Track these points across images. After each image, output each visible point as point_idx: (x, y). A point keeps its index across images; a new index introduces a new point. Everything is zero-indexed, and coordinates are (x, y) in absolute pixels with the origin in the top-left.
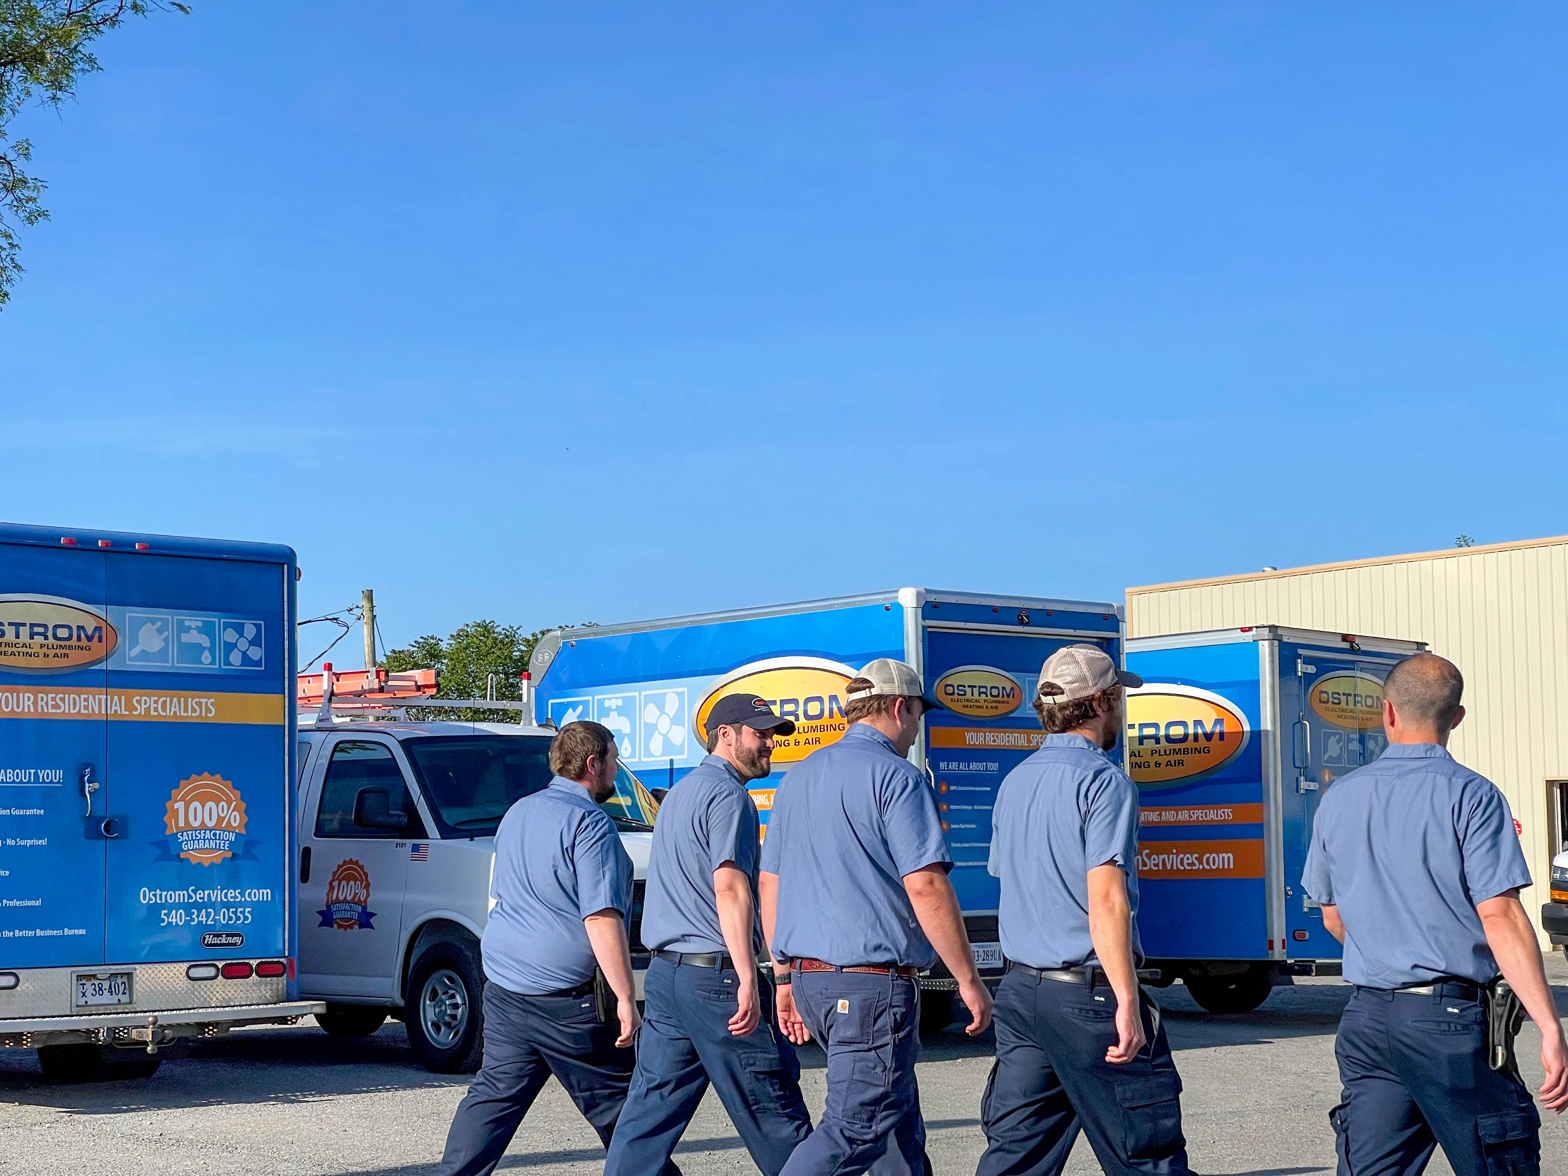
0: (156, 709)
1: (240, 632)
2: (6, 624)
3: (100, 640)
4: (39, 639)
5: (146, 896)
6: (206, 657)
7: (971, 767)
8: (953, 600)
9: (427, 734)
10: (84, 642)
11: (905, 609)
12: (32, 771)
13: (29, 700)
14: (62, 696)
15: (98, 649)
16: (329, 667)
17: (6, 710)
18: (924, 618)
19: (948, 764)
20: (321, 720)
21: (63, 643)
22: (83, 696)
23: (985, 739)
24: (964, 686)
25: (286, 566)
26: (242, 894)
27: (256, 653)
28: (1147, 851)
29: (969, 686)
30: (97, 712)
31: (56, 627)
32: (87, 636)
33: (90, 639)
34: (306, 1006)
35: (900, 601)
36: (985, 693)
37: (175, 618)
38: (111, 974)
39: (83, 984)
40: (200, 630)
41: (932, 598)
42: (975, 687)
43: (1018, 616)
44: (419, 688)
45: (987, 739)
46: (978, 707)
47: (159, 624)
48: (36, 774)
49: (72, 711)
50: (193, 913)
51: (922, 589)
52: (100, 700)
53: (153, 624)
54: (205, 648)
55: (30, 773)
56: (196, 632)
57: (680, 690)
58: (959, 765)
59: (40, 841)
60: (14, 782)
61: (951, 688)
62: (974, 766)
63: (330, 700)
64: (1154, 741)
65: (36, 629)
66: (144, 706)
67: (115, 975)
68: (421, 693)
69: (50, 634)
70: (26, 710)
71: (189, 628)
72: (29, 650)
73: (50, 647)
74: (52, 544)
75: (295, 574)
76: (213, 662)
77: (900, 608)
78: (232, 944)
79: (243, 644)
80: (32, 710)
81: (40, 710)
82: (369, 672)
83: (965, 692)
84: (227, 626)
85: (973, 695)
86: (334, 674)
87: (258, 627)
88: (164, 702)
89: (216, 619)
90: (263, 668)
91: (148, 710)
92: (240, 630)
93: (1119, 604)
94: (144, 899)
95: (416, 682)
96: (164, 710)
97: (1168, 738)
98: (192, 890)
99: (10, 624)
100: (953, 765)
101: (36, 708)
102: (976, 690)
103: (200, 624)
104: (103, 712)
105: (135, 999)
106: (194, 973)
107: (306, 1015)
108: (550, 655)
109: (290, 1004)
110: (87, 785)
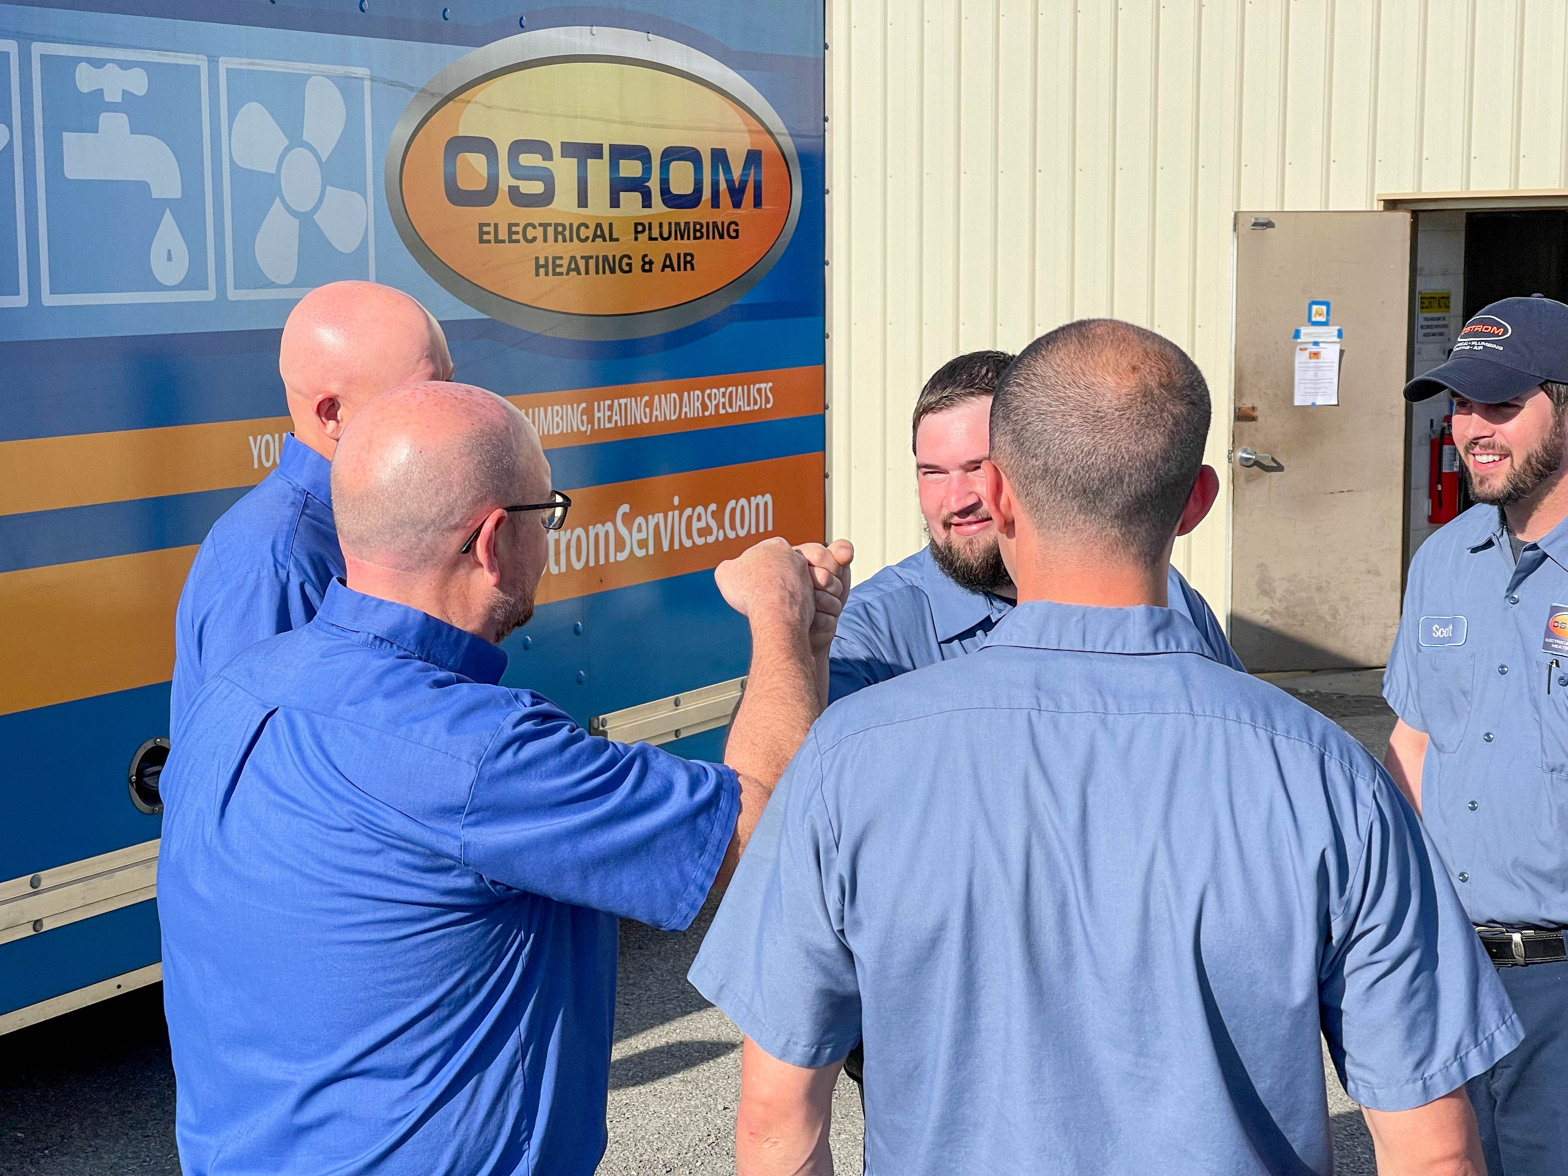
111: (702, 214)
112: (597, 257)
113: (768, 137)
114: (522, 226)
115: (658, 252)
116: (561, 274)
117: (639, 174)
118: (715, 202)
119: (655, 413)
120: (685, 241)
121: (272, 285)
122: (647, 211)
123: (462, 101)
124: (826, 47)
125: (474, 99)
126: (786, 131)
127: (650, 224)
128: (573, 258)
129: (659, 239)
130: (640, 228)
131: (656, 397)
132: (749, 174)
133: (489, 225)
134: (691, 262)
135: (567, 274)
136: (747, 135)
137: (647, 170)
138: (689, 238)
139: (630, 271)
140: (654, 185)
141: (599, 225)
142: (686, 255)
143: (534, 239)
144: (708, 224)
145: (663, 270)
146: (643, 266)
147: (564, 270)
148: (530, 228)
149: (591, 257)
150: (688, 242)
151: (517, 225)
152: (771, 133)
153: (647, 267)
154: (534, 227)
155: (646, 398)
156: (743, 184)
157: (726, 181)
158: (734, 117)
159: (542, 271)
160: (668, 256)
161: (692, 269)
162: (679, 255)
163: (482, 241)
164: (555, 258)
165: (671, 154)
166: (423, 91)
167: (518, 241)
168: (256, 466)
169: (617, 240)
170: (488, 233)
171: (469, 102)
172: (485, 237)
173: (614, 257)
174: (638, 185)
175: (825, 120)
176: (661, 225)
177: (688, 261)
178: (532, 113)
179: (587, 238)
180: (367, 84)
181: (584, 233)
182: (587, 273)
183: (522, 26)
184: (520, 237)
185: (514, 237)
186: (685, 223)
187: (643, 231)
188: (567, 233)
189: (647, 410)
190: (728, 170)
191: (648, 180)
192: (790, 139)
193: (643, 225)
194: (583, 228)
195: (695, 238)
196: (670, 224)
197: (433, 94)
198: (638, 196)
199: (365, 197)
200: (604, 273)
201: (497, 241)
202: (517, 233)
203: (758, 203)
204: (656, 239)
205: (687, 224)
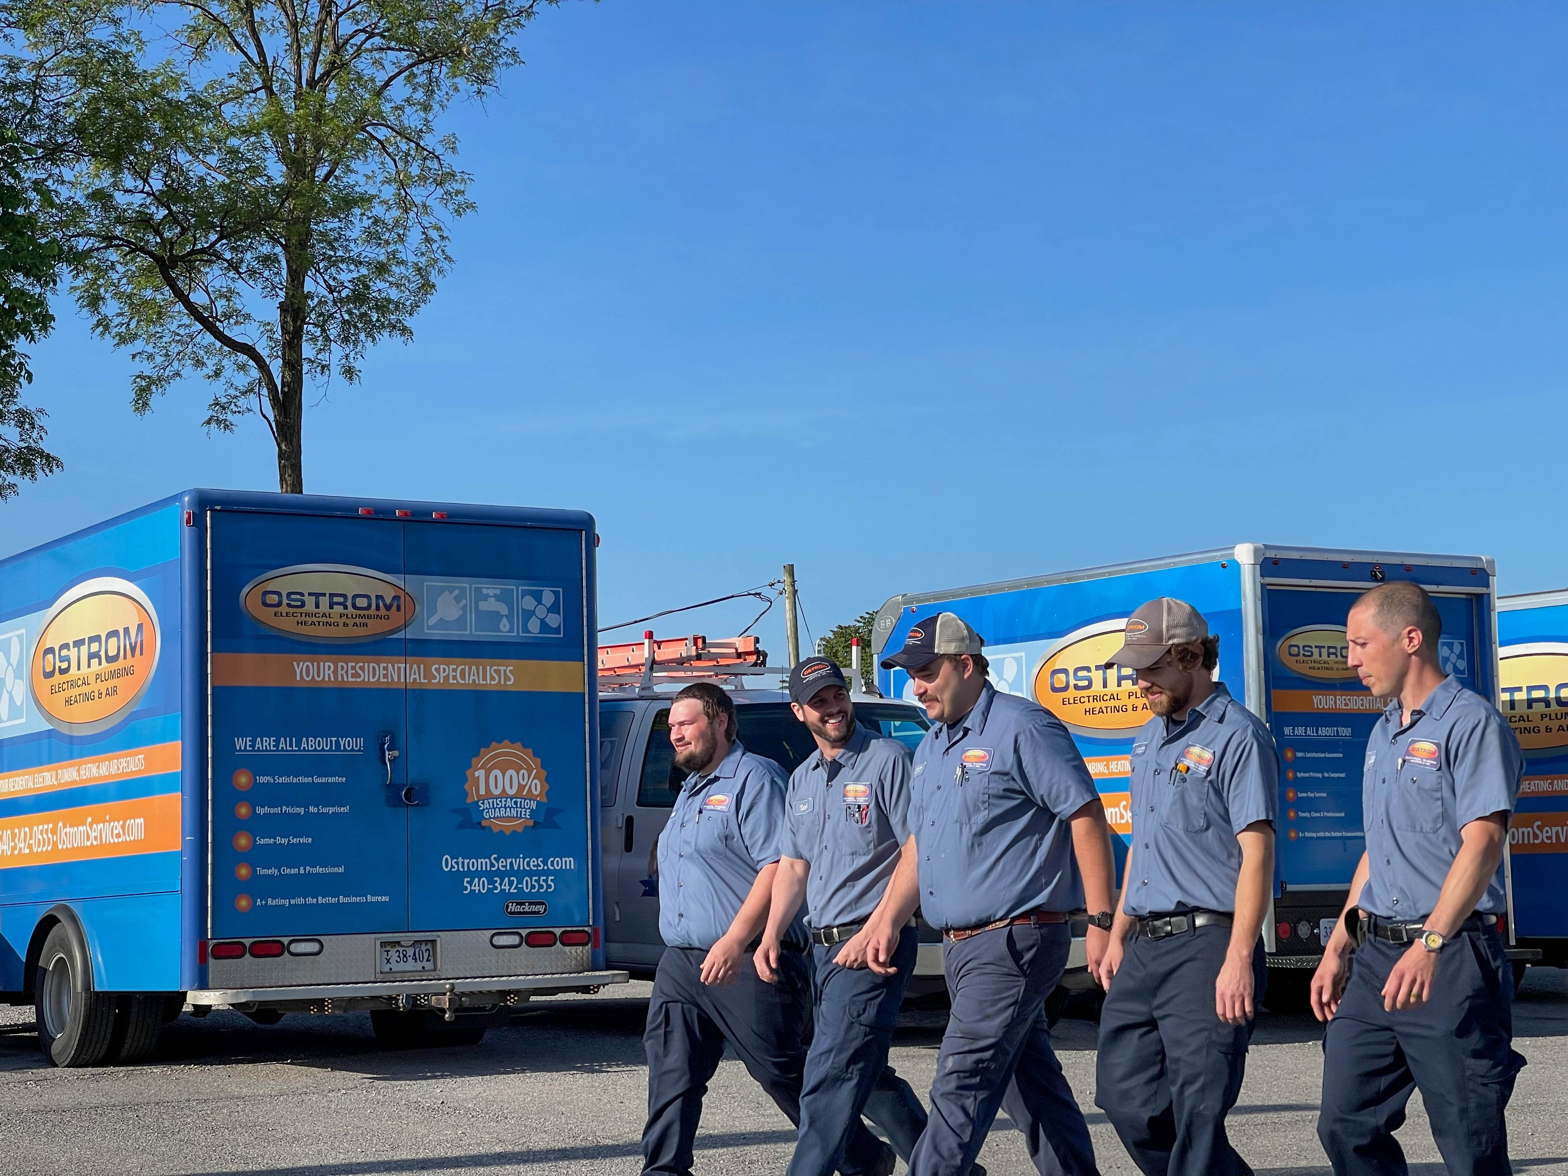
0: (455, 678)
1: (539, 599)
2: (306, 594)
3: (398, 609)
4: (338, 609)
5: (449, 864)
6: (504, 625)
7: (1320, 732)
8: (1296, 555)
9: (747, 702)
10: (383, 611)
11: (1242, 566)
12: (334, 739)
13: (329, 669)
14: (362, 664)
15: (397, 618)
16: (650, 635)
17: (307, 679)
18: (1262, 576)
19: (1293, 729)
20: (643, 689)
21: (362, 613)
22: (382, 665)
23: (1335, 703)
24: (1311, 647)
25: (584, 532)
26: (545, 863)
27: (554, 621)
28: (1539, 823)
29: (1316, 647)
30: (396, 680)
31: (355, 597)
32: (385, 605)
33: (388, 608)
34: (608, 976)
35: (1236, 558)
36: (1335, 654)
37: (474, 586)
38: (415, 941)
39: (387, 951)
40: (497, 598)
41: (1271, 554)
42: (1324, 647)
43: (1372, 572)
44: (739, 655)
45: (1338, 702)
46: (1327, 669)
47: (457, 592)
48: (337, 742)
49: (371, 680)
50: (496, 881)
51: (1260, 545)
52: (399, 668)
53: (451, 593)
54: (503, 616)
55: (331, 741)
56: (493, 599)
57: (1017, 655)
58: (1306, 729)
59: (342, 809)
60: (315, 750)
61: (1296, 649)
62: (1324, 731)
63: (651, 669)
64: (1543, 704)
65: (336, 599)
66: (442, 675)
67: (421, 942)
68: (742, 660)
69: (349, 603)
70: (327, 679)
71: (487, 596)
72: (329, 620)
73: (350, 616)
74: (350, 514)
75: (593, 541)
76: (511, 630)
77: (1237, 566)
78: (535, 913)
79: (541, 612)
80: (332, 679)
81: (340, 679)
82: (686, 639)
83: (1312, 653)
84: (525, 593)
85: (1320, 656)
86: (655, 642)
87: (556, 594)
88: (463, 671)
89: (514, 587)
90: (562, 636)
91: (447, 678)
92: (538, 597)
93: (1489, 557)
94: (447, 867)
95: (736, 649)
96: (463, 678)
97: (1559, 701)
98: (495, 858)
99: (310, 594)
100: (1300, 731)
101: (336, 677)
102: (1324, 652)
103: (498, 592)
104: (402, 680)
105: (439, 966)
106: (498, 941)
107: (607, 984)
108: (891, 621)
109: (597, 973)
110: (387, 753)
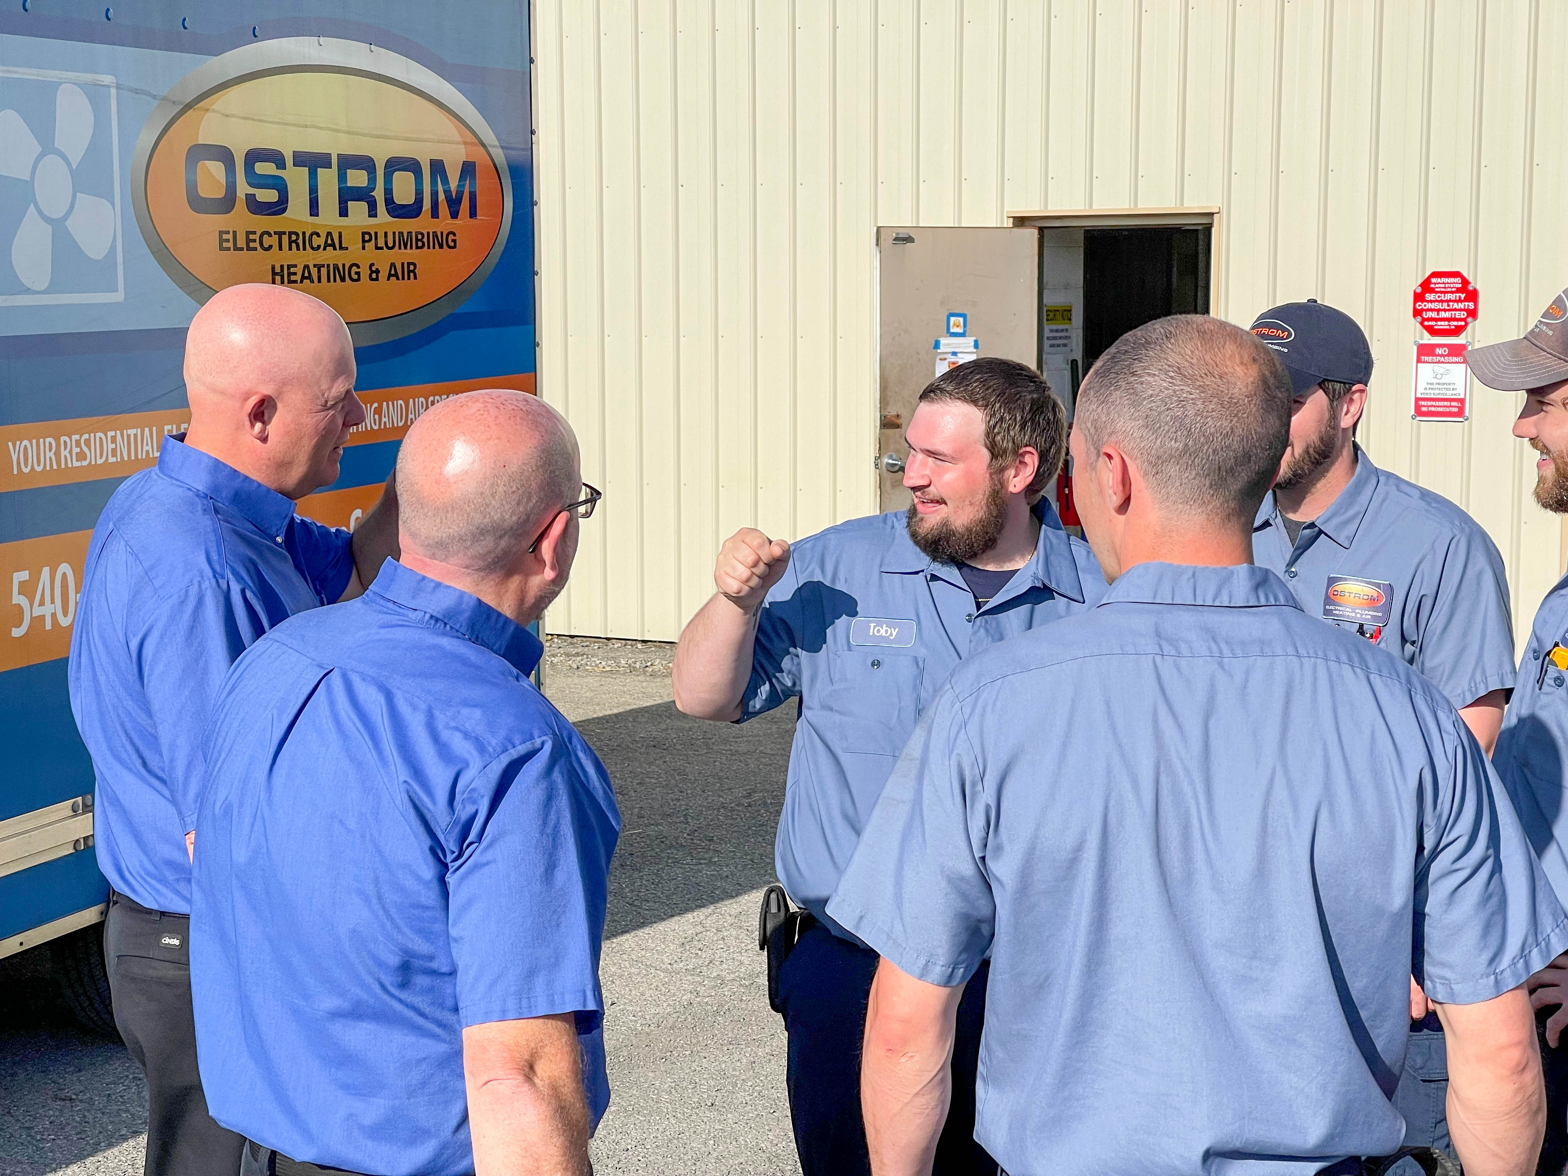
111: (423, 224)
112: (328, 266)
113: (481, 148)
114: (259, 234)
115: (384, 260)
116: (295, 282)
117: (365, 184)
118: (435, 214)
119: (384, 420)
120: (408, 251)
121: (27, 291)
122: (373, 221)
123: (199, 109)
124: (532, 61)
125: (213, 107)
126: (497, 143)
127: (376, 233)
128: (306, 267)
129: (385, 248)
130: (367, 237)
131: (385, 403)
132: (464, 186)
133: (228, 232)
134: (413, 271)
135: (301, 282)
136: (463, 146)
137: (372, 179)
138: (411, 248)
139: (358, 280)
140: (379, 194)
141: (329, 234)
142: (409, 264)
143: (271, 247)
144: (428, 233)
145: (388, 279)
146: (370, 275)
147: (298, 278)
148: (266, 236)
149: (323, 266)
150: (411, 251)
151: (254, 233)
152: (483, 145)
153: (374, 276)
154: (270, 235)
155: (376, 405)
156: (460, 195)
157: (445, 192)
158: (448, 128)
159: (278, 278)
160: (393, 265)
161: (415, 278)
162: (403, 264)
163: (222, 248)
164: (289, 267)
165: (395, 165)
166: (164, 99)
167: (255, 249)
168: (15, 472)
169: (347, 249)
170: (228, 241)
171: (208, 110)
172: (225, 245)
173: (344, 265)
174: (364, 195)
175: (532, 132)
176: (386, 233)
177: (410, 271)
178: (266, 122)
179: (319, 246)
180: (113, 91)
181: (316, 241)
182: (319, 281)
183: (255, 36)
184: (257, 245)
185: (252, 245)
186: (408, 233)
187: (370, 240)
188: (300, 241)
189: (377, 417)
190: (445, 181)
191: (374, 189)
192: (500, 151)
193: (369, 234)
194: (314, 236)
195: (417, 248)
196: (394, 233)
197: (174, 102)
198: (364, 206)
199: (113, 205)
200: (335, 281)
201: (236, 249)
202: (254, 241)
203: (473, 214)
204: (382, 248)
205: (409, 233)
